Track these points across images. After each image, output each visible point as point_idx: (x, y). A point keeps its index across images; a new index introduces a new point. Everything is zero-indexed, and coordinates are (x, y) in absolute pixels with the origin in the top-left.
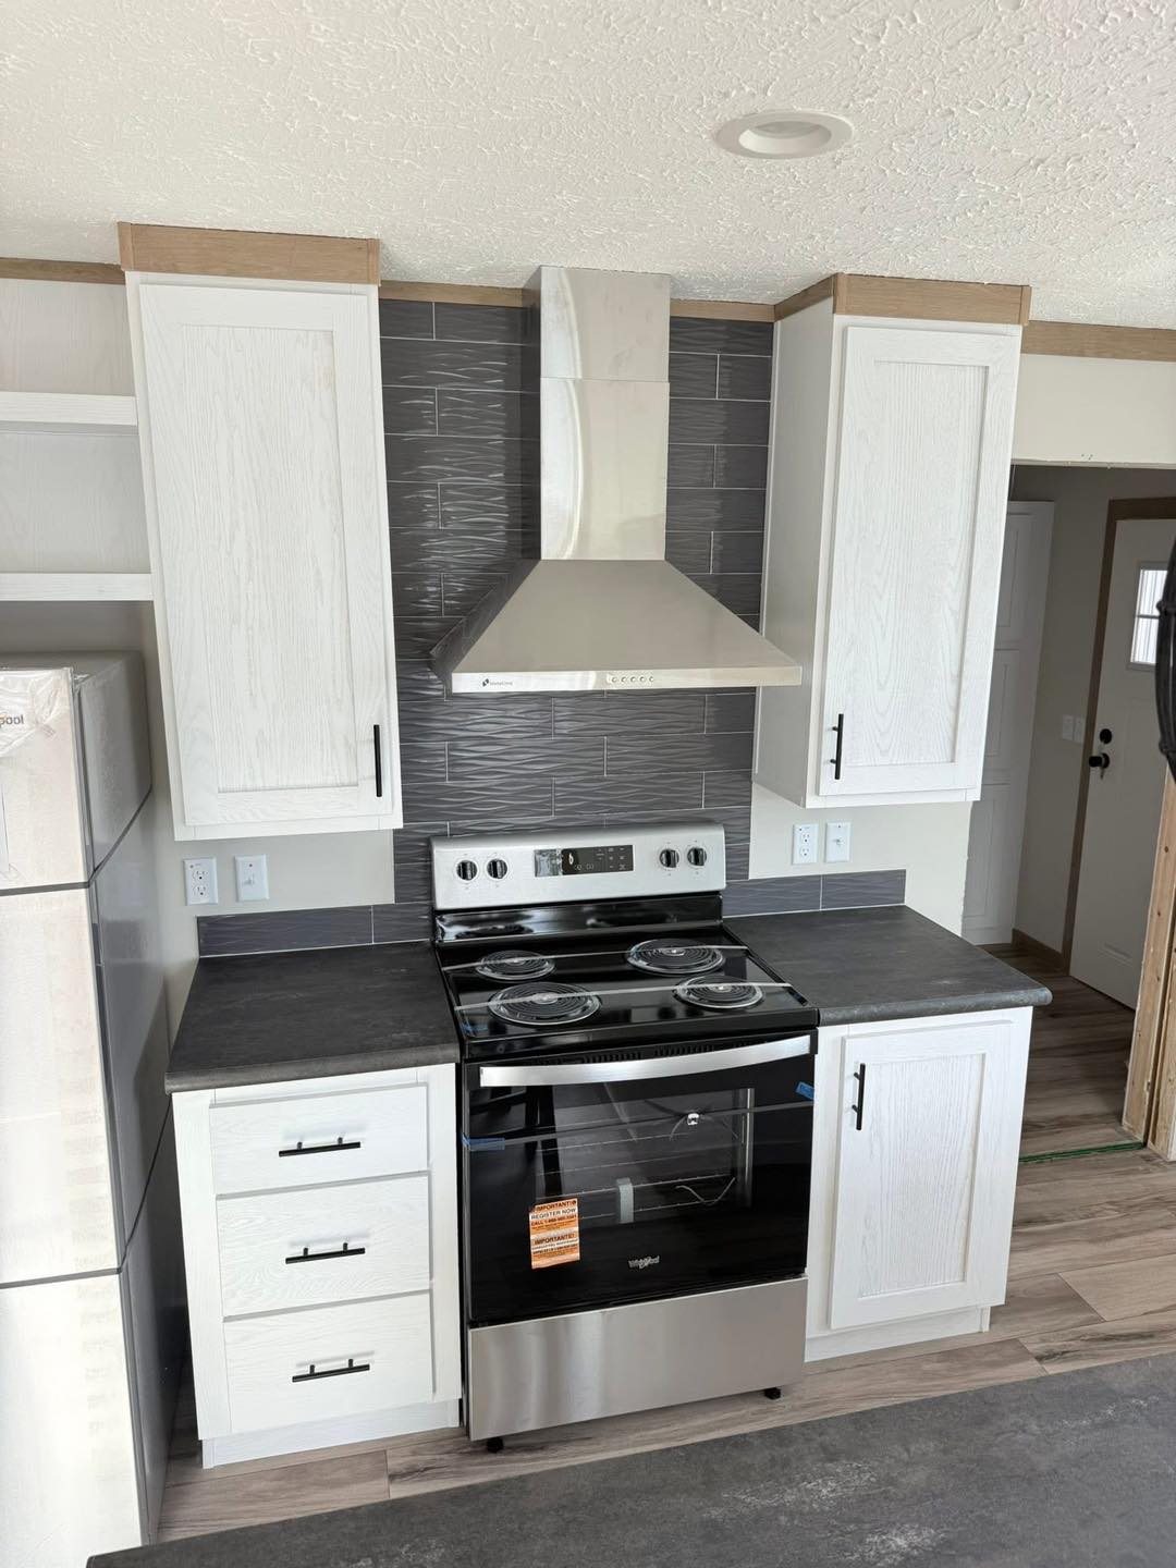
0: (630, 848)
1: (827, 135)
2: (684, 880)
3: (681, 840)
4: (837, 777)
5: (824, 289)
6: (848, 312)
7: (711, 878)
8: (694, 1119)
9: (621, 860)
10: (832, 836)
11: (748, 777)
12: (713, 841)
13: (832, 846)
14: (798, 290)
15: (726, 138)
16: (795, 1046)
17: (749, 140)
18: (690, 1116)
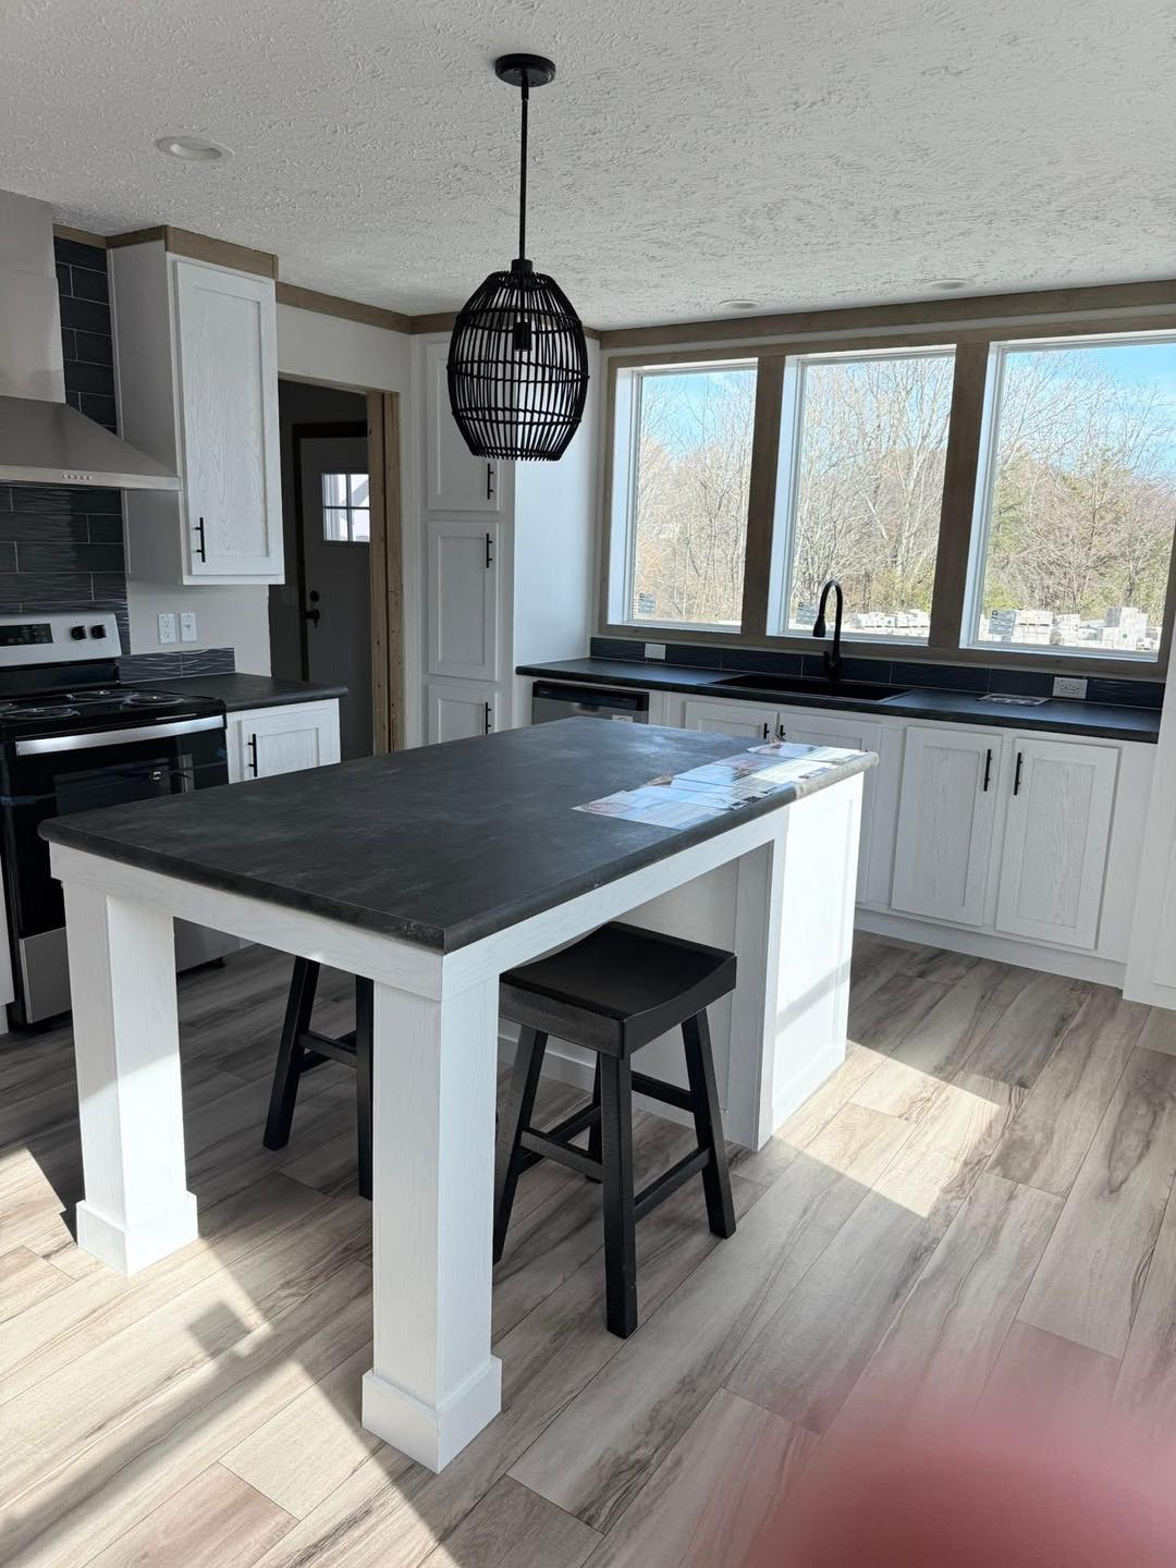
0: (48, 625)
1: (220, 154)
2: (89, 650)
3: (87, 621)
4: (204, 561)
5: (157, 233)
6: (176, 252)
7: (109, 648)
8: (158, 775)
9: (41, 635)
10: (184, 623)
11: (122, 578)
12: (109, 621)
13: (184, 629)
14: (131, 231)
15: (162, 144)
16: (212, 722)
17: (175, 148)
18: (156, 773)
